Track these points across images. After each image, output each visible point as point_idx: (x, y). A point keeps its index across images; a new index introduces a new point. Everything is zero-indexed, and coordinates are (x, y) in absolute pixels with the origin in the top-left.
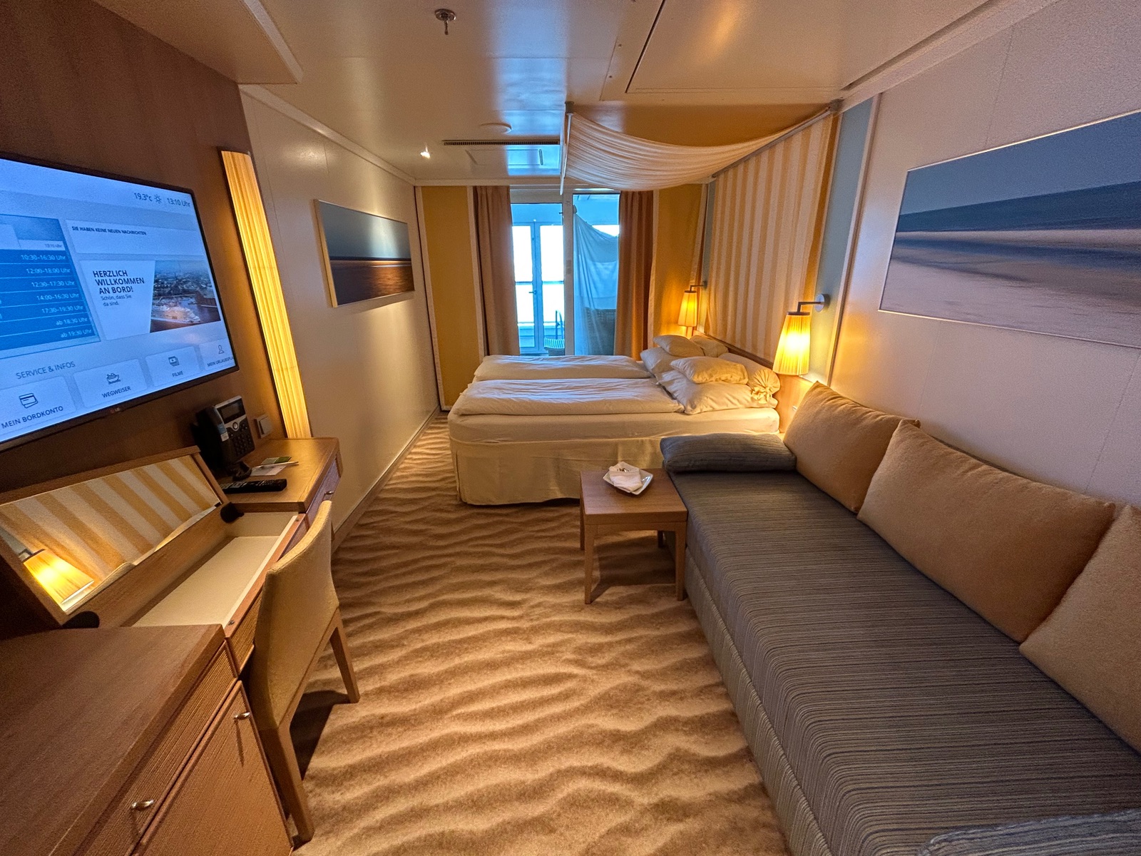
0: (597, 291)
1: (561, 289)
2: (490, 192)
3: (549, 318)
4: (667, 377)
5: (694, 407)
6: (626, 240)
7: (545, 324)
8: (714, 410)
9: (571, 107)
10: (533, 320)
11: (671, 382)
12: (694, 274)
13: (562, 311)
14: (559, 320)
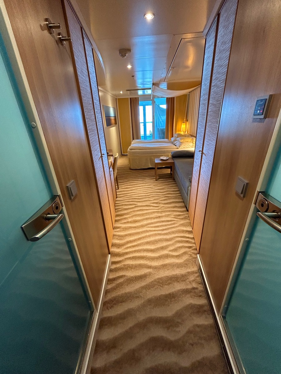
0: (161, 124)
1: (151, 124)
2: (134, 99)
3: (148, 133)
4: (175, 142)
5: (180, 147)
6: (168, 110)
7: (147, 135)
8: (184, 148)
9: (153, 84)
10: (143, 134)
11: (176, 143)
12: (185, 118)
13: (152, 130)
14: (151, 133)
